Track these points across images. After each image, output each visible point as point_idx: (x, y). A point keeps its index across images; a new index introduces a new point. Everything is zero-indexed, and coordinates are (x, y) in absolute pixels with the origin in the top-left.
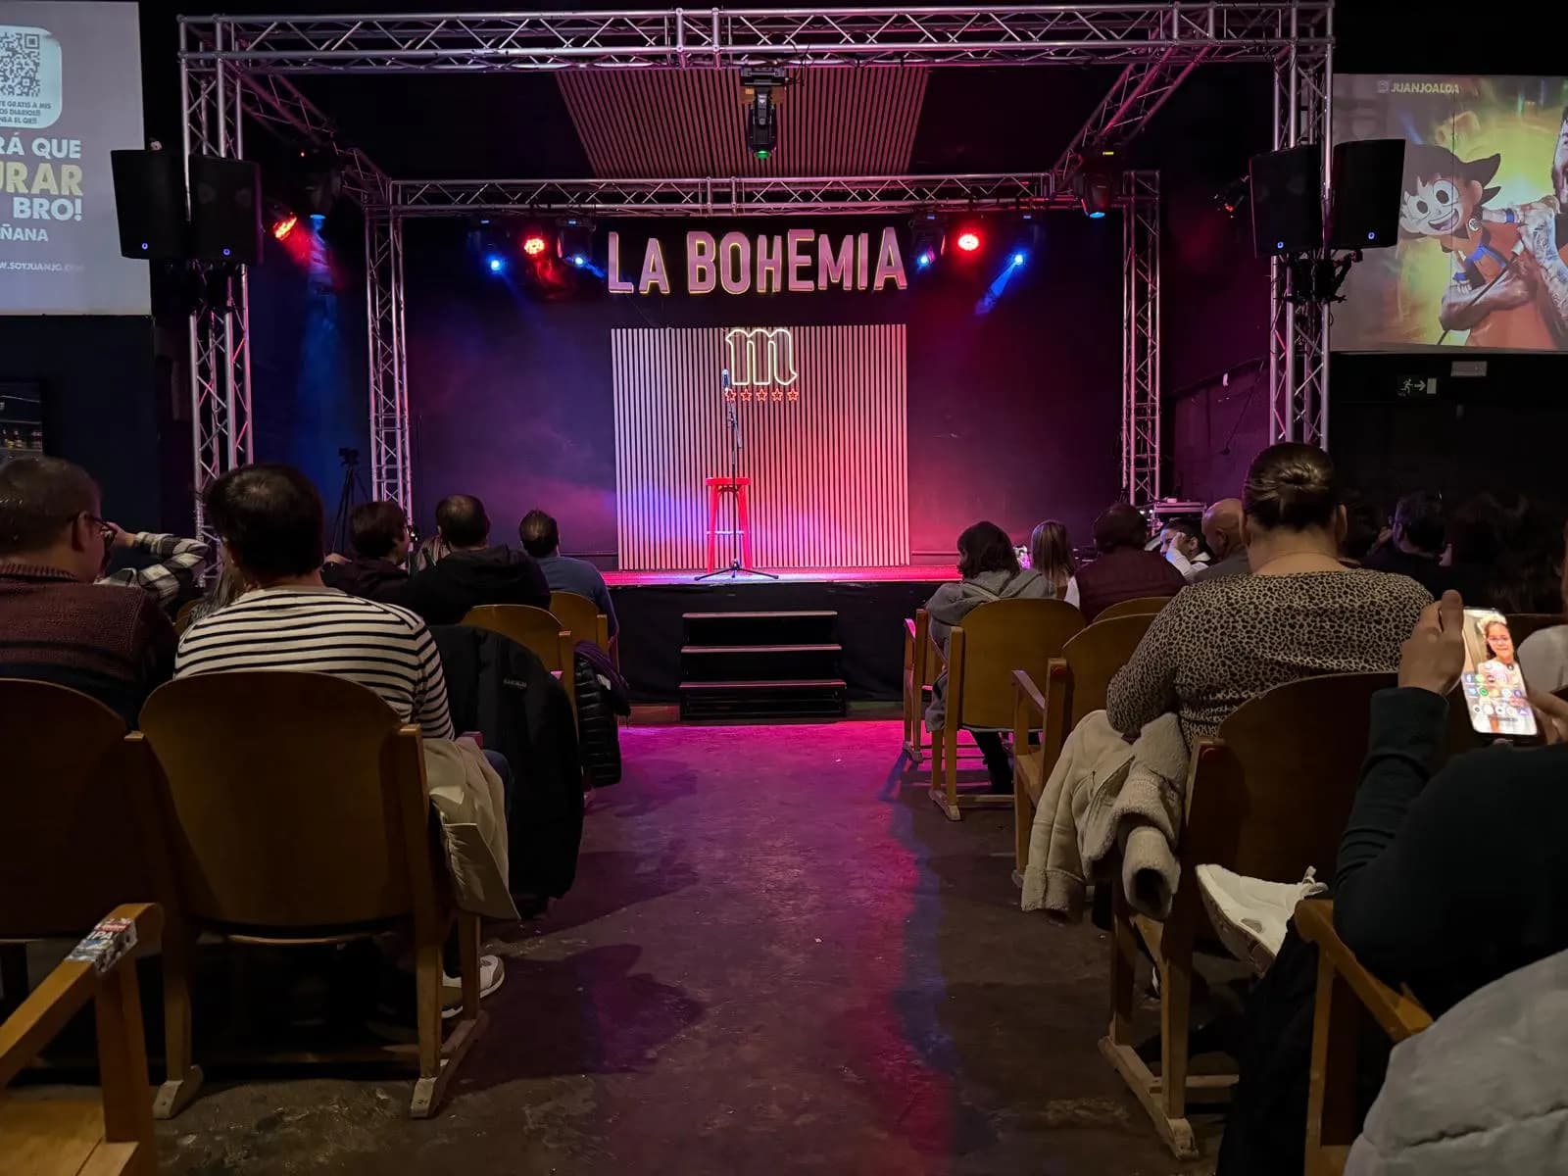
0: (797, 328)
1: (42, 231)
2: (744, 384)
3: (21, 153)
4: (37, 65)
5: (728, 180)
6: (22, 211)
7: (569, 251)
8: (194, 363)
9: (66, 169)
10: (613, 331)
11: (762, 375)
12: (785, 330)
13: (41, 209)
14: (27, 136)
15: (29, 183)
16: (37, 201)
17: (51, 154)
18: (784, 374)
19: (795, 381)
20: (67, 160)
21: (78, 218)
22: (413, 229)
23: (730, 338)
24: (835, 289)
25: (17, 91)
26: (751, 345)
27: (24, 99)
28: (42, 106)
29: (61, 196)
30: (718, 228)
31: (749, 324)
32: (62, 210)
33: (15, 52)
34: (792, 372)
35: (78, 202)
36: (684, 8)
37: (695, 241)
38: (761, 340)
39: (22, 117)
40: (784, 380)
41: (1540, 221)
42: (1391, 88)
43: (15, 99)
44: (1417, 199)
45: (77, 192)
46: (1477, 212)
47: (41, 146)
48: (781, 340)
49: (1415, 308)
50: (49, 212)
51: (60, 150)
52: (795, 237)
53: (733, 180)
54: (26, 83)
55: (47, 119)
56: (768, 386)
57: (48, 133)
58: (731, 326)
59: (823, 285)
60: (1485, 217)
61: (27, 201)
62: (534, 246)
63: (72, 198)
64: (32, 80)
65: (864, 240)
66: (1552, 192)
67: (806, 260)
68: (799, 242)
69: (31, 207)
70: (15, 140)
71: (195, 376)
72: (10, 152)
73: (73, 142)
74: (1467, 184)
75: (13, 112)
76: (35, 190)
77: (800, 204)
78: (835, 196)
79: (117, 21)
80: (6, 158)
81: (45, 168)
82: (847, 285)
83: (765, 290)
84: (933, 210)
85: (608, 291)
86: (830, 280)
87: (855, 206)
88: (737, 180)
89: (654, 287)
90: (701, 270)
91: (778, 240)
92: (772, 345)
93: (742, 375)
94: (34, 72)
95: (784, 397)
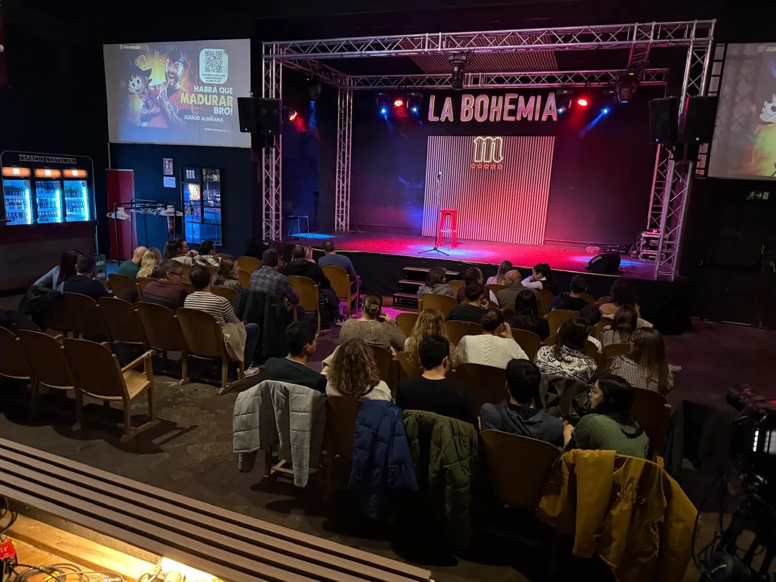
0: (505, 137)
1: (222, 119)
2: (479, 161)
3: (216, 92)
4: (221, 62)
5: (478, 74)
6: (216, 112)
7: (411, 106)
8: (264, 165)
9: (228, 97)
10: (428, 137)
11: (487, 158)
12: (500, 138)
13: (221, 111)
14: (218, 86)
15: (218, 102)
16: (220, 108)
17: (224, 92)
18: (497, 158)
19: (502, 161)
20: (229, 94)
21: (231, 114)
22: (356, 95)
23: (476, 141)
24: (524, 120)
25: (216, 71)
26: (484, 144)
27: (218, 74)
28: (222, 76)
29: (226, 107)
30: (476, 93)
31: (484, 135)
32: (227, 111)
33: (215, 58)
34: (501, 157)
35: (232, 109)
36: (429, 33)
37: (465, 99)
38: (489, 142)
39: (217, 80)
40: (497, 161)
43: (215, 74)
44: (771, 105)
45: (231, 105)
47: (222, 90)
48: (498, 142)
50: (223, 112)
51: (227, 91)
52: (509, 97)
53: (480, 74)
54: (218, 68)
55: (224, 81)
56: (490, 163)
57: (224, 85)
58: (477, 135)
59: (519, 118)
61: (217, 108)
62: (398, 103)
63: (230, 107)
64: (220, 67)
65: (539, 98)
67: (513, 107)
68: (510, 99)
69: (219, 110)
70: (215, 88)
71: (264, 169)
72: (214, 91)
73: (231, 88)
75: (214, 78)
76: (220, 105)
77: (508, 85)
78: (525, 80)
79: (244, 45)
80: (212, 94)
81: (223, 97)
82: (530, 119)
83: (493, 120)
84: (566, 88)
85: (428, 120)
86: (522, 116)
87: (531, 85)
88: (482, 74)
89: (447, 118)
90: (467, 111)
91: (501, 98)
92: (493, 144)
93: (479, 158)
94: (221, 64)
95: (496, 167)
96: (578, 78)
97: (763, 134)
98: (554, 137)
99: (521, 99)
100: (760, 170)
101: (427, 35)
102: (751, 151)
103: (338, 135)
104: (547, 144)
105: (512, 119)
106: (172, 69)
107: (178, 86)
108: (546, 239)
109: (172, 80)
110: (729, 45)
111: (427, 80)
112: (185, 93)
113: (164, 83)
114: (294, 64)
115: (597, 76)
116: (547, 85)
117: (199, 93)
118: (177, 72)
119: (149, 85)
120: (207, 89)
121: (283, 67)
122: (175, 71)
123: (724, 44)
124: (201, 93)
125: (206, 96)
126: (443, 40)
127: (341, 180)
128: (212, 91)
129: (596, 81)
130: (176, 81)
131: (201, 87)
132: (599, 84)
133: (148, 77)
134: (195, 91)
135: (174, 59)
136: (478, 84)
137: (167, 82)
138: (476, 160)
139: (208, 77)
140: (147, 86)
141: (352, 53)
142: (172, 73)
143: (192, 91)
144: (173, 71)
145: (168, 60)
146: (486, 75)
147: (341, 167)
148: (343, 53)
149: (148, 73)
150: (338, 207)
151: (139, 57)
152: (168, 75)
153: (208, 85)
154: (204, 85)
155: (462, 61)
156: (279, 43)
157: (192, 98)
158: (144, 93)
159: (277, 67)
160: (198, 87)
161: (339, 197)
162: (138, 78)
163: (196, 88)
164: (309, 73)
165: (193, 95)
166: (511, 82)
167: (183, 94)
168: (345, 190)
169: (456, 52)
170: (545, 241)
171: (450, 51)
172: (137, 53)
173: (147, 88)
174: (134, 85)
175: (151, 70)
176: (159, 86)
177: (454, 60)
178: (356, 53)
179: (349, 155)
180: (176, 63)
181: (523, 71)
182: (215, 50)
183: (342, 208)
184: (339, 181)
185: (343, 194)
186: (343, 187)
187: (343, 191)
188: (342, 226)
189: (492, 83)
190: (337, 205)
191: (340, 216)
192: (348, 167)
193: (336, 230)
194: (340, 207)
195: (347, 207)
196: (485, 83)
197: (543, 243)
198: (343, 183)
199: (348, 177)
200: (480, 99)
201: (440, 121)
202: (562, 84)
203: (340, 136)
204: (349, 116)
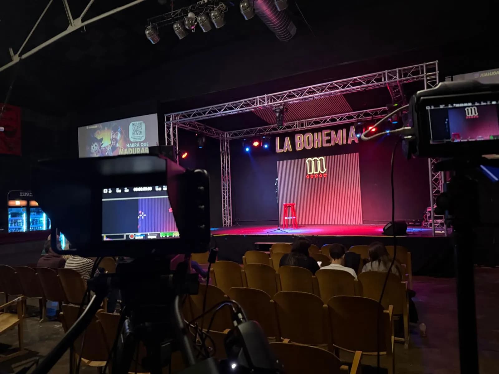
0: (326, 157)
2: (311, 173)
3: (139, 146)
7: (263, 144)
10: (277, 162)
11: (316, 170)
12: (322, 158)
14: (140, 143)
15: (140, 152)
18: (322, 170)
19: (326, 172)
20: (146, 147)
23: (307, 161)
24: (337, 145)
25: (138, 134)
26: (313, 162)
27: (140, 136)
28: (142, 136)
30: (304, 132)
31: (312, 157)
33: (138, 127)
34: (325, 169)
37: (297, 137)
38: (316, 161)
40: (323, 171)
42: (480, 75)
43: (138, 136)
47: (142, 144)
48: (321, 160)
51: (145, 145)
52: (325, 132)
55: (143, 139)
56: (318, 173)
57: (143, 142)
58: (307, 158)
59: (333, 144)
62: (256, 144)
64: (141, 132)
65: (345, 130)
67: (328, 138)
68: (326, 133)
70: (138, 144)
72: (138, 146)
73: (147, 143)
75: (138, 138)
77: (322, 125)
78: (333, 120)
79: (154, 118)
80: (137, 147)
81: (143, 149)
82: (340, 143)
83: (317, 147)
84: (360, 121)
85: (276, 152)
86: (335, 143)
87: (338, 122)
88: (305, 120)
89: (288, 149)
90: (300, 144)
91: (320, 133)
92: (319, 162)
93: (310, 171)
94: (141, 130)
95: (323, 176)
96: (366, 114)
98: (358, 153)
99: (333, 133)
101: (258, 97)
103: (222, 166)
104: (354, 158)
105: (329, 145)
106: (114, 136)
107: (118, 145)
108: (364, 220)
109: (114, 142)
110: (454, 76)
111: (272, 128)
112: (122, 149)
113: (110, 145)
114: (187, 127)
115: (379, 111)
116: (347, 121)
117: (129, 148)
118: (117, 138)
119: (102, 146)
120: (134, 145)
121: (178, 128)
122: (116, 137)
123: (450, 77)
124: (131, 148)
125: (133, 149)
126: (268, 99)
128: (137, 145)
129: (379, 115)
130: (116, 143)
131: (131, 144)
132: (381, 116)
133: (101, 142)
134: (127, 147)
135: (115, 130)
136: (303, 126)
137: (111, 143)
138: (309, 172)
139: (134, 138)
140: (100, 148)
141: (215, 114)
142: (115, 139)
143: (125, 147)
144: (115, 137)
145: (112, 132)
146: (308, 121)
147: (225, 186)
148: (210, 115)
149: (102, 140)
150: (224, 211)
151: (97, 132)
152: (112, 140)
153: (134, 143)
154: (132, 143)
155: (281, 109)
156: (174, 114)
157: (125, 151)
158: (99, 152)
159: (174, 128)
160: (129, 144)
161: (224, 205)
162: (96, 144)
163: (128, 145)
164: (197, 131)
165: (126, 149)
166: (324, 122)
167: (120, 150)
169: (277, 105)
170: (363, 221)
171: (274, 104)
172: (95, 130)
173: (101, 149)
174: (93, 148)
175: (103, 138)
176: (107, 146)
177: (276, 110)
178: (218, 113)
179: (229, 178)
180: (117, 132)
181: (331, 115)
182: (137, 122)
183: (227, 211)
184: (223, 195)
185: (227, 202)
186: (227, 198)
187: (227, 201)
188: (227, 223)
189: (312, 124)
190: (223, 210)
191: (226, 216)
192: (229, 186)
193: (223, 226)
194: (226, 211)
195: (229, 210)
196: (308, 125)
197: (362, 223)
198: (226, 195)
199: (229, 192)
200: (306, 136)
201: (283, 152)
202: (357, 119)
203: (223, 167)
204: (228, 155)
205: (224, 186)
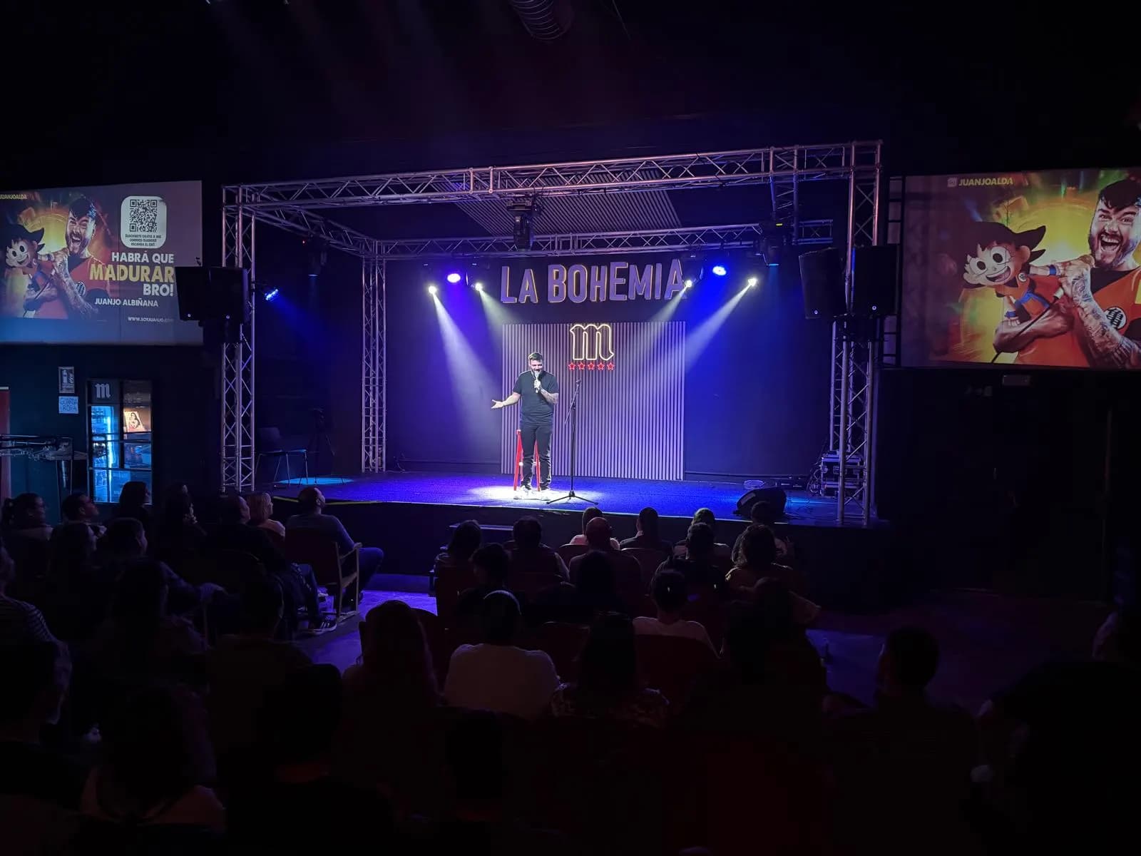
0: (615, 324)
1: (156, 302)
2: (581, 359)
3: (148, 261)
4: (155, 215)
6: (147, 292)
7: (473, 281)
8: (224, 371)
9: (167, 269)
10: (503, 326)
11: (592, 353)
12: (607, 325)
13: (154, 290)
14: (151, 252)
15: (150, 277)
16: (154, 286)
17: (160, 261)
18: (606, 353)
19: (612, 358)
20: (168, 264)
21: (172, 295)
22: (390, 268)
23: (573, 330)
24: (640, 298)
25: (147, 230)
26: (585, 335)
27: (150, 234)
28: (157, 237)
29: (164, 283)
30: (568, 262)
31: (584, 322)
32: (165, 290)
33: (145, 209)
34: (611, 352)
35: (172, 285)
36: (474, 167)
37: (553, 271)
38: (592, 332)
39: (148, 243)
40: (606, 357)
41: (1077, 274)
42: (959, 182)
43: (146, 234)
44: (977, 260)
45: (172, 281)
46: (1026, 268)
47: (156, 257)
48: (604, 331)
49: (974, 337)
50: (159, 292)
51: (164, 259)
52: (616, 267)
53: (571, 235)
54: (151, 224)
55: (159, 243)
56: (596, 361)
57: (159, 251)
58: (574, 323)
59: (632, 297)
60: (1032, 271)
61: (148, 285)
62: (454, 278)
63: (169, 284)
64: (153, 223)
65: (659, 266)
66: (1089, 252)
67: (622, 281)
68: (618, 269)
69: (151, 289)
70: (145, 255)
71: (224, 378)
72: (143, 259)
73: (171, 255)
74: (1018, 249)
76: (153, 280)
77: (613, 249)
78: (636, 242)
79: (193, 190)
80: (141, 264)
81: (158, 269)
82: (648, 297)
83: (595, 300)
84: (694, 251)
85: (501, 303)
86: (637, 293)
87: (647, 249)
88: (574, 235)
89: (528, 298)
90: (557, 288)
91: (604, 268)
92: (598, 335)
93: (579, 354)
94: (155, 219)
95: (606, 367)
96: (710, 237)
97: (970, 300)
98: (685, 322)
99: (634, 270)
100: (974, 354)
101: (471, 170)
102: (958, 326)
103: (364, 325)
104: (676, 332)
105: (623, 298)
106: (77, 229)
107: (87, 253)
108: (686, 471)
109: (77, 245)
110: (907, 178)
111: (494, 244)
112: (97, 263)
113: (64, 250)
114: (280, 220)
115: (737, 233)
116: (667, 248)
117: (120, 263)
118: (85, 233)
119: (40, 253)
120: (132, 257)
121: (257, 222)
122: (83, 231)
123: (900, 177)
124: (124, 263)
125: (131, 267)
126: (495, 178)
127: (371, 394)
128: (141, 259)
129: (736, 240)
130: (83, 246)
131: (124, 254)
132: (741, 245)
133: (38, 242)
134: (113, 260)
135: (80, 212)
136: (569, 248)
137: (68, 248)
138: (576, 357)
139: (135, 239)
140: (36, 256)
141: (360, 198)
142: (78, 235)
143: (108, 261)
144: (79, 231)
145: (71, 215)
146: (579, 237)
147: (371, 374)
148: (346, 199)
149: (39, 235)
150: (367, 434)
151: (25, 211)
152: (69, 238)
153: (134, 251)
154: (128, 250)
155: (527, 207)
156: (247, 187)
157: (108, 271)
158: (30, 266)
159: (246, 222)
160: (118, 254)
161: (367, 419)
162: (22, 244)
163: (115, 256)
164: (306, 233)
165: (110, 266)
166: (616, 245)
167: (93, 266)
168: (377, 408)
169: (517, 195)
170: (685, 473)
171: (510, 193)
172: (21, 206)
174: (14, 254)
175: (43, 230)
176: (56, 254)
177: (514, 207)
178: (367, 197)
179: (382, 354)
180: (84, 218)
181: (632, 230)
182: (145, 198)
183: (374, 435)
184: (366, 395)
185: (374, 413)
186: (374, 405)
187: (374, 410)
188: (374, 464)
189: (589, 247)
190: (364, 431)
191: (371, 448)
192: (381, 374)
193: (363, 471)
194: (371, 434)
195: (380, 434)
196: (579, 247)
197: (682, 478)
198: (374, 398)
199: (381, 389)
200: (574, 270)
201: (518, 302)
202: (688, 245)
203: (368, 327)
204: (381, 298)
205: (368, 374)
